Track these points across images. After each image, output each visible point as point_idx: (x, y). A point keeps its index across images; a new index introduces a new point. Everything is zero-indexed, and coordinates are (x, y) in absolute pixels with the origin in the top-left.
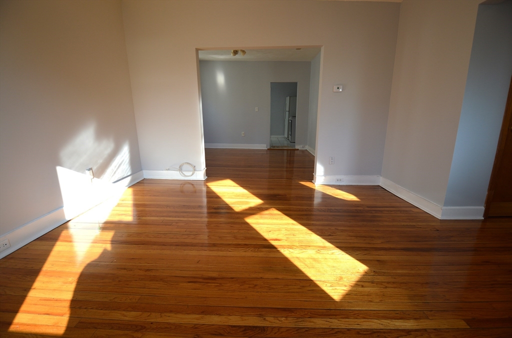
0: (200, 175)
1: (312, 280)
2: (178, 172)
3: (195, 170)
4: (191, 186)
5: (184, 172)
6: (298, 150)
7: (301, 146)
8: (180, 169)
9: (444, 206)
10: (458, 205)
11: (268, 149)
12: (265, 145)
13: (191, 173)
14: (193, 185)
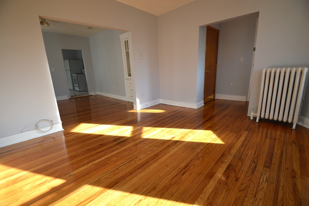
0: (59, 127)
1: (209, 143)
2: (35, 131)
3: (53, 124)
4: (52, 140)
5: (41, 129)
6: (92, 95)
7: (94, 93)
8: (37, 127)
9: (197, 103)
10: (199, 102)
11: (70, 99)
12: (67, 96)
13: (49, 128)
14: (54, 138)
